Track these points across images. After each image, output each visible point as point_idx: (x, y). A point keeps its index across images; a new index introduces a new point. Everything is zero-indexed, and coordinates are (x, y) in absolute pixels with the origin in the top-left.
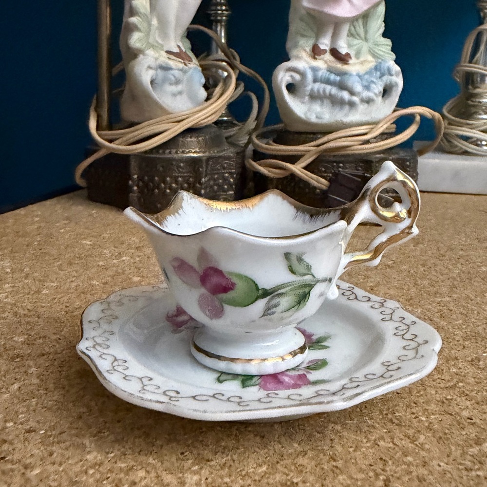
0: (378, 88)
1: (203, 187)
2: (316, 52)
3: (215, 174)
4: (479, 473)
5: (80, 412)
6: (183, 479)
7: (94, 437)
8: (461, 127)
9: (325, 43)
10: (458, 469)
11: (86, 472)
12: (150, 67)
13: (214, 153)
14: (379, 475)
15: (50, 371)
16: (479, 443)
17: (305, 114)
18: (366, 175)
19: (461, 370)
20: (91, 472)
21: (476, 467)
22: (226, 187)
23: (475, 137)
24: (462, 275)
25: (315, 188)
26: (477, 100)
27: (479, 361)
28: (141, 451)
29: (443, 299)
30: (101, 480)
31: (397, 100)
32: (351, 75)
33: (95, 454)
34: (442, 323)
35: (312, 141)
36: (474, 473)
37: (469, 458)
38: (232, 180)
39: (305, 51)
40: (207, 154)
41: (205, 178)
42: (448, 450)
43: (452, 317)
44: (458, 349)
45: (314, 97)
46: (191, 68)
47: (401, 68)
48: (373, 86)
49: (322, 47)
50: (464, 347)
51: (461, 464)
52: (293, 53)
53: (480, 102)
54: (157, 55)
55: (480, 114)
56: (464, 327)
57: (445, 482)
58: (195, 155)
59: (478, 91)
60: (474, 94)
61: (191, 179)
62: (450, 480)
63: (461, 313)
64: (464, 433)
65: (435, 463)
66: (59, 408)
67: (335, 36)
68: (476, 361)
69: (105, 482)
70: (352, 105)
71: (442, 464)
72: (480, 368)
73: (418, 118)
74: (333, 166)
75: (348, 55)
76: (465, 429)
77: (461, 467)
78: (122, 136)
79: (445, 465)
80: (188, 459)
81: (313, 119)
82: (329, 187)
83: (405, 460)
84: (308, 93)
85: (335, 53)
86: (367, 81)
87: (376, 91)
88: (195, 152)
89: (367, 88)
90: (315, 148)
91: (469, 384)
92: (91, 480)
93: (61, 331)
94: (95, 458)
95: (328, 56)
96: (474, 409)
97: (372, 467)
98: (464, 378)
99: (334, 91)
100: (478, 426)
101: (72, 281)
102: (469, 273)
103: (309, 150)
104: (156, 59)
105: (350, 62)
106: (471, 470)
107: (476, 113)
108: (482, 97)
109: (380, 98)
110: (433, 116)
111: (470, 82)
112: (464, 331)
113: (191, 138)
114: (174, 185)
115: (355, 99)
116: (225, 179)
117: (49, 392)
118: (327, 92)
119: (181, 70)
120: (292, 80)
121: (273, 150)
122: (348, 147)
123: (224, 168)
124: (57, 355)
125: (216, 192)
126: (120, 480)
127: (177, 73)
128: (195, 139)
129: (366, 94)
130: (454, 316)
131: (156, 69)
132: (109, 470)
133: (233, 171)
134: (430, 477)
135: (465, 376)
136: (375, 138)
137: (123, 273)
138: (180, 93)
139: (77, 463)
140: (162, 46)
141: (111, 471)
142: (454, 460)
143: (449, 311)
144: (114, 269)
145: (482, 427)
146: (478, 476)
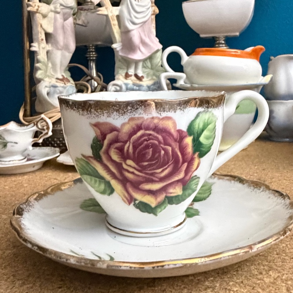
2: (127, 76)
9: (131, 72)
12: (46, 87)
32: (143, 86)
39: (122, 75)
46: (68, 86)
47: (170, 82)
49: (130, 73)
52: (116, 77)
54: (50, 81)
67: (136, 68)
75: (143, 77)
85: (136, 76)
86: (153, 89)
95: (133, 78)
104: (50, 83)
105: (143, 80)
119: (63, 87)
120: (116, 90)
127: (61, 89)
131: (50, 87)
140: (54, 76)
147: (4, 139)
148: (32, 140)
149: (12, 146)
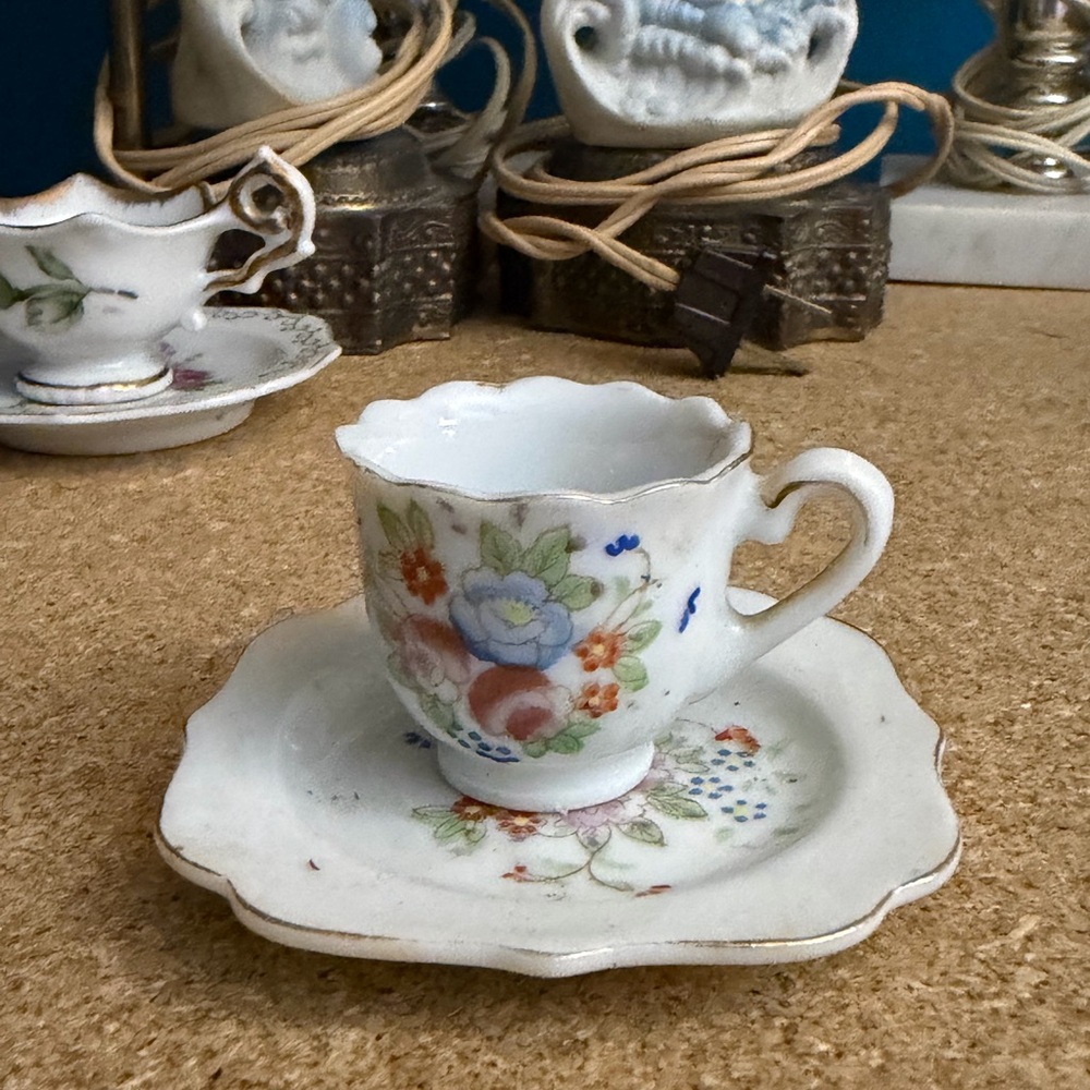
0: (798, 37)
1: (377, 285)
3: (405, 253)
4: (997, 1004)
5: (84, 877)
6: (324, 1040)
7: (119, 939)
8: (994, 124)
10: (952, 997)
11: (99, 1030)
13: (402, 200)
14: (774, 1016)
15: (11, 773)
16: (1003, 930)
17: (622, 103)
18: (767, 255)
19: (970, 748)
20: (111, 1027)
21: (993, 989)
22: (432, 283)
23: (1029, 150)
24: (985, 501)
25: (643, 286)
26: (1036, 59)
27: (1013, 722)
28: (227, 972)
29: (937, 566)
30: (134, 1046)
31: (842, 64)
32: (732, 6)
33: (119, 983)
34: (932, 627)
35: (638, 170)
36: (986, 1005)
37: (977, 967)
38: (446, 267)
40: (384, 205)
41: (379, 263)
42: (930, 950)
43: (955, 610)
44: (965, 695)
45: (643, 61)
48: (785, 32)
50: (980, 687)
51: (958, 983)
53: (1042, 64)
55: (1043, 94)
56: (982, 636)
57: (920, 1027)
58: (356, 208)
59: (1037, 35)
60: (1030, 42)
61: (346, 268)
62: (933, 1024)
63: (979, 602)
64: (969, 905)
65: (901, 980)
66: (35, 869)
68: (1007, 723)
69: (143, 1053)
70: (733, 79)
71: (916, 984)
72: (1014, 741)
73: (893, 110)
74: (689, 232)
76: (973, 895)
77: (959, 991)
78: (176, 162)
79: (924, 987)
80: (335, 990)
81: (640, 114)
82: (678, 284)
83: (831, 975)
84: (628, 50)
86: (770, 19)
87: (794, 46)
88: (355, 201)
89: (771, 36)
90: (644, 188)
91: (986, 781)
92: (111, 1049)
93: (37, 669)
94: (122, 991)
96: (995, 844)
97: (758, 998)
98: (976, 768)
99: (690, 44)
100: (1002, 888)
101: (62, 537)
102: (1000, 496)
103: (631, 191)
106: (981, 996)
107: (1032, 89)
108: (1047, 52)
109: (802, 61)
110: (928, 104)
111: (1020, 14)
112: (981, 646)
113: (345, 164)
114: (306, 283)
115: (743, 65)
116: (430, 266)
117: (12, 827)
118: (675, 48)
120: (590, 20)
121: (545, 193)
122: (724, 184)
123: (427, 239)
124: (29, 731)
125: (409, 296)
126: (178, 1046)
128: (355, 169)
129: (768, 52)
130: (961, 609)
132: (153, 1021)
133: (449, 244)
134: (888, 1017)
135: (977, 763)
136: (789, 161)
137: (185, 512)
138: (315, 54)
139: (77, 1006)
141: (157, 1025)
142: (943, 974)
143: (948, 597)
144: (165, 500)
145: (1011, 888)
146: (995, 1011)
147: (67, 273)
148: (204, 278)
149: (113, 310)
